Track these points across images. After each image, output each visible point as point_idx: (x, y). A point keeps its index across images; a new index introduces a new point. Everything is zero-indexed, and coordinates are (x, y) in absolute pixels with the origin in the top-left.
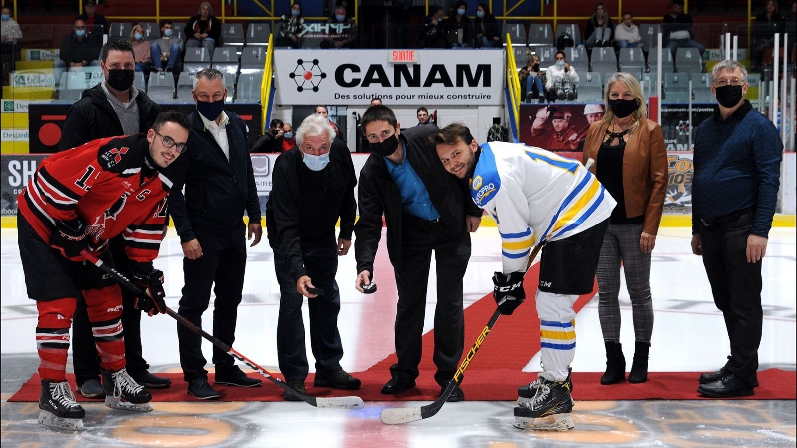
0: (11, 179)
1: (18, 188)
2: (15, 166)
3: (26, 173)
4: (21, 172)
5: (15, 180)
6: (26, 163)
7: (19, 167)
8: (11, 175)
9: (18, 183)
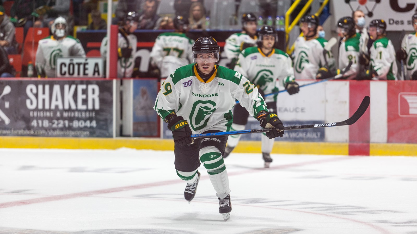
0: (28, 102)
1: (33, 110)
2: (31, 90)
3: (41, 96)
4: (36, 95)
5: (32, 103)
6: (40, 87)
7: (35, 91)
8: (28, 98)
9: (33, 107)
